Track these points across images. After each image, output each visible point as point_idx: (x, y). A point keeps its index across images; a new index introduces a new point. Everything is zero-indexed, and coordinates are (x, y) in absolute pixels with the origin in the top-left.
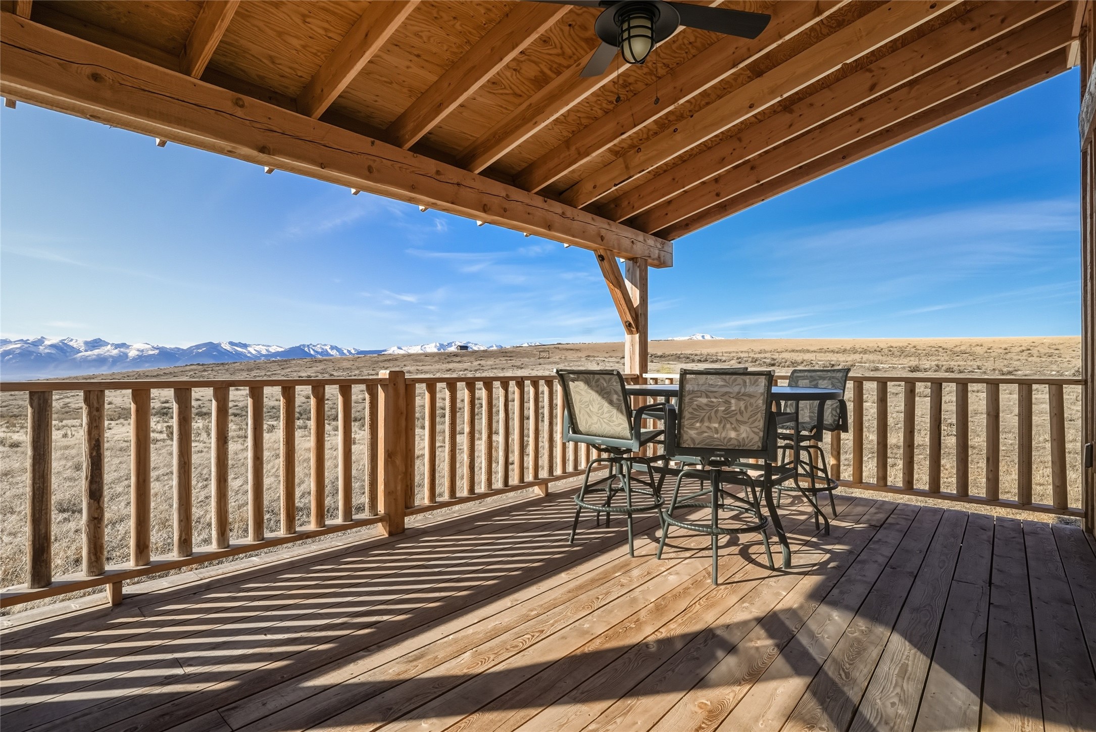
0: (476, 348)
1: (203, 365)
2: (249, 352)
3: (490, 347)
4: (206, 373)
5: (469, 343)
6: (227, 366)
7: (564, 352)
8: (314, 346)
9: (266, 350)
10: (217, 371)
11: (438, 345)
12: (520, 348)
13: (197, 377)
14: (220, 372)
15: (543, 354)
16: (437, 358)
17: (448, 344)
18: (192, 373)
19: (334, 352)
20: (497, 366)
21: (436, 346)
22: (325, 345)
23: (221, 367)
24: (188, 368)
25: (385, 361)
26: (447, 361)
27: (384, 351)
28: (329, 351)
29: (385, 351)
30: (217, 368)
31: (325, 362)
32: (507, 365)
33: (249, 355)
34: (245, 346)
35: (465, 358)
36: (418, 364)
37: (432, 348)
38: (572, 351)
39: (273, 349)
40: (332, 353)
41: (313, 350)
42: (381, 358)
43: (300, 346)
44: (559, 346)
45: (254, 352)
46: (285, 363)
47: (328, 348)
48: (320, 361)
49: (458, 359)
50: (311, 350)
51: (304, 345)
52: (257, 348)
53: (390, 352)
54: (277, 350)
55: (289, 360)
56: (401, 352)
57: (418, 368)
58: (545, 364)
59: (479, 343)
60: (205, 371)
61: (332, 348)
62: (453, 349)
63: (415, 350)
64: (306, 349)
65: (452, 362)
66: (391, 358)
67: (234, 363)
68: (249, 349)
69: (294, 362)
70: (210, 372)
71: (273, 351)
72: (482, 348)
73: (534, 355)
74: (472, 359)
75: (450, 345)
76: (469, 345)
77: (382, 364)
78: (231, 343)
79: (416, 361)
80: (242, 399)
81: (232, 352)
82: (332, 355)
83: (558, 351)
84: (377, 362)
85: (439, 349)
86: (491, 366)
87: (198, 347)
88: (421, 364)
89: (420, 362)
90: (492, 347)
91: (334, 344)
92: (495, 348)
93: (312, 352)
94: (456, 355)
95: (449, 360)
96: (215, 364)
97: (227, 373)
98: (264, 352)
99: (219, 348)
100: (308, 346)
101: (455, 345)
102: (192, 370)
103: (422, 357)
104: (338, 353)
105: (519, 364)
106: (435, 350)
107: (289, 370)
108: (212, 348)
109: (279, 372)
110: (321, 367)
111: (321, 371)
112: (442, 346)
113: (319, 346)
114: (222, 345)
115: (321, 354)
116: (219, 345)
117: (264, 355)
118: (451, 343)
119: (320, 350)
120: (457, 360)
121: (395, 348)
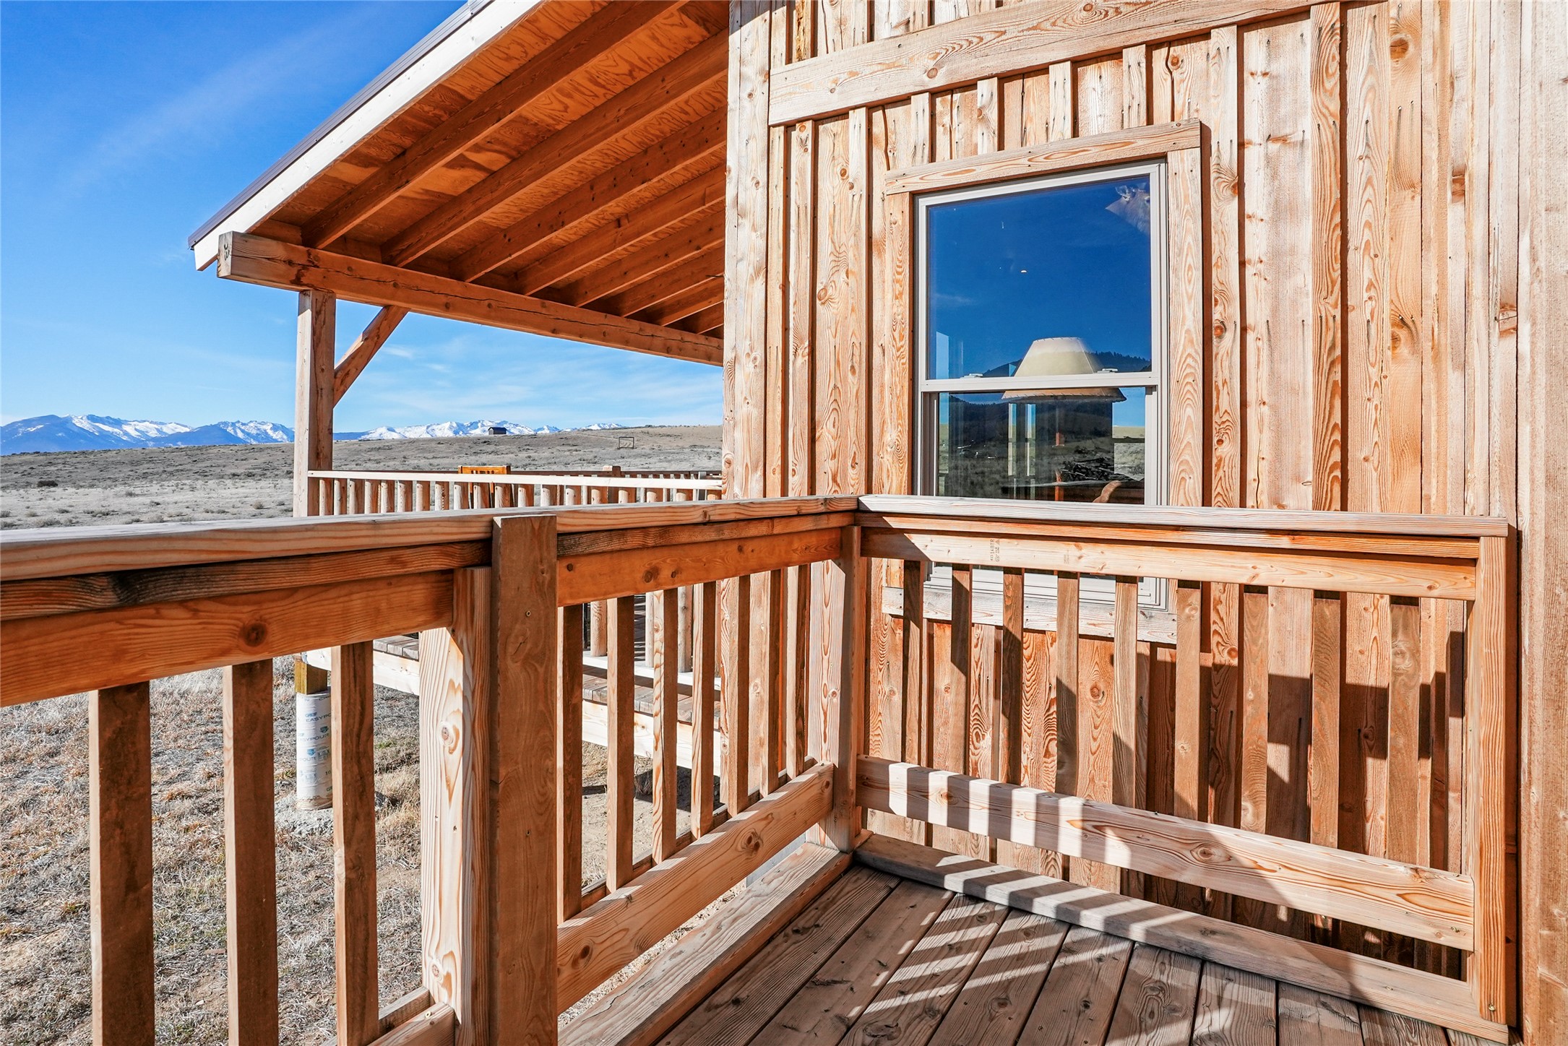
0: (516, 431)
1: (46, 454)
2: (126, 433)
3: (539, 429)
4: (53, 468)
5: (506, 422)
6: (92, 457)
7: (657, 439)
8: (243, 424)
9: (157, 429)
10: (73, 465)
11: (455, 425)
12: (589, 432)
13: (37, 474)
14: (79, 466)
15: (624, 442)
16: (456, 447)
17: (472, 424)
18: (25, 468)
19: (278, 435)
20: (557, 460)
21: (451, 428)
22: (263, 423)
23: (81, 458)
24: (16, 460)
25: (372, 450)
26: (473, 451)
27: (363, 434)
28: (270, 432)
29: (367, 433)
30: (75, 460)
31: (269, 451)
32: (573, 459)
33: (125, 438)
34: (118, 423)
35: (501, 448)
36: (425, 455)
37: (444, 431)
38: (668, 438)
39: (169, 429)
40: (274, 437)
41: (243, 431)
42: (366, 446)
43: (219, 424)
44: (649, 429)
45: (134, 433)
46: (199, 452)
47: (268, 428)
48: (261, 450)
49: (491, 448)
50: (238, 431)
51: (226, 424)
52: (141, 426)
53: (375, 436)
54: (178, 430)
55: (207, 448)
56: (395, 436)
57: (431, 461)
58: (630, 457)
59: (522, 423)
60: (50, 463)
61: (275, 428)
62: (477, 432)
63: (418, 433)
64: (230, 430)
65: (481, 452)
66: (381, 445)
67: (106, 451)
68: (125, 428)
69: (215, 451)
70: (60, 466)
71: (170, 432)
72: (526, 432)
73: (611, 444)
74: (514, 449)
75: (474, 425)
76: (505, 426)
77: (367, 456)
78: (92, 418)
79: (424, 450)
80: (145, 510)
81: (93, 433)
82: (276, 441)
83: (646, 437)
84: (358, 452)
85: (456, 433)
86: (547, 459)
87: (27, 423)
88: (430, 455)
89: (430, 452)
90: (543, 429)
91: (278, 422)
92: (546, 431)
93: (240, 435)
94: (486, 442)
95: (477, 449)
96: (68, 453)
97: (94, 467)
98: (153, 434)
99: (69, 426)
100: (233, 424)
101: (483, 425)
102: (26, 463)
103: (433, 445)
104: (285, 437)
105: (590, 456)
106: (450, 434)
107: (208, 463)
108: (55, 425)
109: (188, 467)
110: (263, 460)
111: (264, 466)
112: (460, 426)
113: (252, 424)
114: (75, 421)
115: (256, 437)
116: (68, 420)
117: (154, 439)
118: (477, 423)
119: (254, 432)
120: (489, 450)
121: (383, 429)
